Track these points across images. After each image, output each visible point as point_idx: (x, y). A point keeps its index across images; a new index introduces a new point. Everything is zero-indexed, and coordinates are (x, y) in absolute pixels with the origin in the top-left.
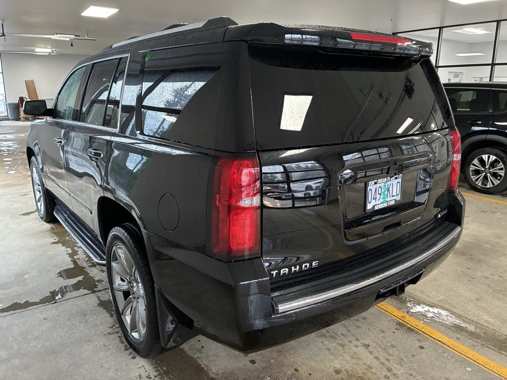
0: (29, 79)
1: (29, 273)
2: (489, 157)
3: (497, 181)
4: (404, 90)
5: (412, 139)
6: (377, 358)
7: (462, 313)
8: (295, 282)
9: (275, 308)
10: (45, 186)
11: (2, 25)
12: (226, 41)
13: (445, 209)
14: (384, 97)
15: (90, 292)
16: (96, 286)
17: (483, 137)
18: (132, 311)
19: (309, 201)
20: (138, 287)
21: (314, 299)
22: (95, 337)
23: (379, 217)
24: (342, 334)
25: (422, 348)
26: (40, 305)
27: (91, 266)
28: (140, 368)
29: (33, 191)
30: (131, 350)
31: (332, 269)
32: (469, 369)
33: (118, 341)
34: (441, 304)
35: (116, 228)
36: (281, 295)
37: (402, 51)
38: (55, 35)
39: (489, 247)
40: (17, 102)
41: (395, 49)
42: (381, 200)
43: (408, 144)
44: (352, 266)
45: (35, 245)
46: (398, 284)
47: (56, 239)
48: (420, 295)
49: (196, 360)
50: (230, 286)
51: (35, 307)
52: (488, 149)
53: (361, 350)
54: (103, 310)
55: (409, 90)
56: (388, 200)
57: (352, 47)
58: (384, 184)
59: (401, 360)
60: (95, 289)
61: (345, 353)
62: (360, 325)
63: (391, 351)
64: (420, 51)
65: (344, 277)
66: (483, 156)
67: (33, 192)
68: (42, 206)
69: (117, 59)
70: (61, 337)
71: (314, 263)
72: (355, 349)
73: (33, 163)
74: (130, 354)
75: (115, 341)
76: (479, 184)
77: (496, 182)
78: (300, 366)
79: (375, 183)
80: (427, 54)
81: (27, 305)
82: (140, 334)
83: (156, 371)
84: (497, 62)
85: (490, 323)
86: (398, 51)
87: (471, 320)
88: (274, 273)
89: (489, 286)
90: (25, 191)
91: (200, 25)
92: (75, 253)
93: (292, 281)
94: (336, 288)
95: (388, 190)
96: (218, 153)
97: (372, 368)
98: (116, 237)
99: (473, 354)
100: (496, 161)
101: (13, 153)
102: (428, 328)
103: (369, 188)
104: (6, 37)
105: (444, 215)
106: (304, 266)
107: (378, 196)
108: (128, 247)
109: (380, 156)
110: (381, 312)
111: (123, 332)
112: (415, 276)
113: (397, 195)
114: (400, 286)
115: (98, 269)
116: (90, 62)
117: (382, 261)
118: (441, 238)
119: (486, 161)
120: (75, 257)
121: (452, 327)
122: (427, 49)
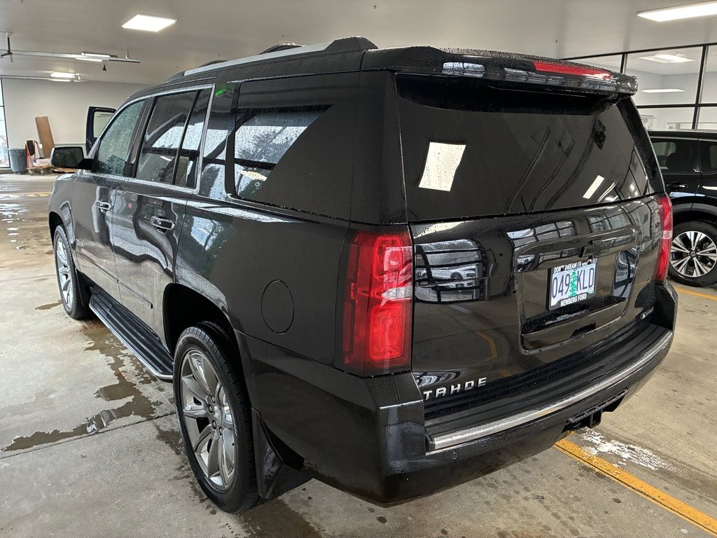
0: (41, 115)
1: (56, 391)
2: (696, 235)
3: (706, 268)
4: (591, 136)
5: (604, 210)
6: (555, 515)
7: (670, 453)
8: (454, 407)
9: (430, 442)
10: (77, 267)
11: (8, 39)
12: (364, 71)
13: (651, 307)
14: (565, 147)
15: (144, 419)
16: (152, 411)
17: (688, 206)
18: (211, 447)
19: (463, 293)
20: (222, 413)
21: (482, 431)
22: (157, 484)
23: (566, 316)
24: (505, 482)
25: (618, 501)
26: (75, 437)
27: (143, 383)
28: (223, 527)
29: (56, 273)
30: (208, 502)
31: (502, 388)
32: (684, 531)
33: (189, 488)
34: (639, 440)
35: (192, 328)
36: (437, 425)
37: (591, 87)
38: (83, 54)
39: (700, 360)
40: (24, 148)
41: (580, 84)
42: (569, 294)
43: (599, 216)
44: (529, 385)
45: (61, 352)
46: (593, 411)
47: (90, 343)
48: (610, 427)
49: (302, 517)
50: (368, 411)
51: (67, 439)
52: (694, 224)
53: (533, 505)
54: (165, 444)
55: (598, 137)
56: (578, 293)
57: (523, 80)
58: (573, 271)
59: (590, 518)
60: (152, 415)
61: (510, 508)
62: (529, 469)
63: (575, 505)
64: (617, 87)
65: (520, 401)
66: (688, 233)
67: (56, 276)
68: (70, 296)
69: (195, 91)
70: (108, 483)
71: (480, 380)
72: (524, 503)
73: (58, 235)
74: (207, 508)
75: (185, 489)
76: (682, 271)
77: (707, 270)
78: (448, 526)
79: (562, 270)
80: (628, 91)
81: (56, 436)
82: (223, 480)
83: (246, 532)
84: (702, 103)
85: (710, 468)
86: (584, 86)
87: (683, 463)
88: (428, 393)
89: (704, 415)
90: (41, 274)
91: (321, 47)
92: (119, 363)
93: (449, 405)
94: (511, 415)
95: (579, 280)
96: (353, 226)
97: (550, 529)
98: (191, 342)
99: (689, 510)
100: (705, 240)
101: (21, 220)
102: (625, 474)
103: (554, 276)
104: (13, 56)
105: (650, 314)
106: (467, 384)
107: (565, 288)
108: (211, 355)
109: (559, 233)
110: (557, 450)
111: (196, 475)
112: (614, 400)
113: (590, 286)
114: (594, 414)
115: (153, 386)
116: (151, 94)
117: (570, 378)
118: (647, 347)
119: (692, 240)
120: (120, 369)
121: (657, 472)
122: (629, 84)
